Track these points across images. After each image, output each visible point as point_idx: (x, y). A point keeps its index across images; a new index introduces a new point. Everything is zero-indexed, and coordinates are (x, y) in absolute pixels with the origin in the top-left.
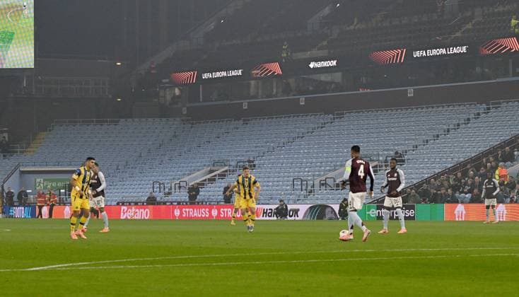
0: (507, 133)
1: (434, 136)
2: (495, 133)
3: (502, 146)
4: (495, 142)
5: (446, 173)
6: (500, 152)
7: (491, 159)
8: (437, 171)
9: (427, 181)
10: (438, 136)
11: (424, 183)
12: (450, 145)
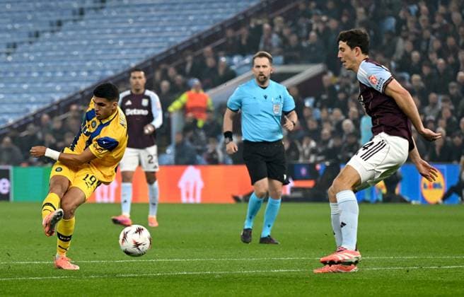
0: (206, 17)
1: (51, 24)
2: (180, 18)
3: (194, 45)
4: (178, 35)
5: (76, 102)
6: (189, 58)
7: (172, 72)
8: (57, 98)
9: (36, 119)
10: (60, 23)
11: (29, 123)
12: (85, 42)
